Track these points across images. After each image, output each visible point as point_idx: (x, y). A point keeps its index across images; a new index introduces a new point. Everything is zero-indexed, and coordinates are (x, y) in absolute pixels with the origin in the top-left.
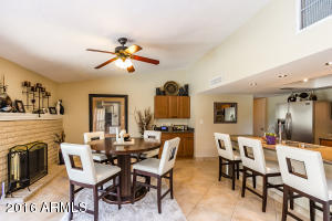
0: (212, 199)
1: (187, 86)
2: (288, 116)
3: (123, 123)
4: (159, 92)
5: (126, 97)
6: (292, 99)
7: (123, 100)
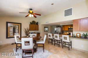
0: (50, 47)
1: (38, 22)
2: (57, 30)
3: (20, 32)
4: (31, 23)
5: (21, 24)
6: (57, 27)
7: (20, 24)
